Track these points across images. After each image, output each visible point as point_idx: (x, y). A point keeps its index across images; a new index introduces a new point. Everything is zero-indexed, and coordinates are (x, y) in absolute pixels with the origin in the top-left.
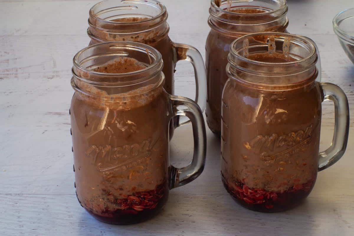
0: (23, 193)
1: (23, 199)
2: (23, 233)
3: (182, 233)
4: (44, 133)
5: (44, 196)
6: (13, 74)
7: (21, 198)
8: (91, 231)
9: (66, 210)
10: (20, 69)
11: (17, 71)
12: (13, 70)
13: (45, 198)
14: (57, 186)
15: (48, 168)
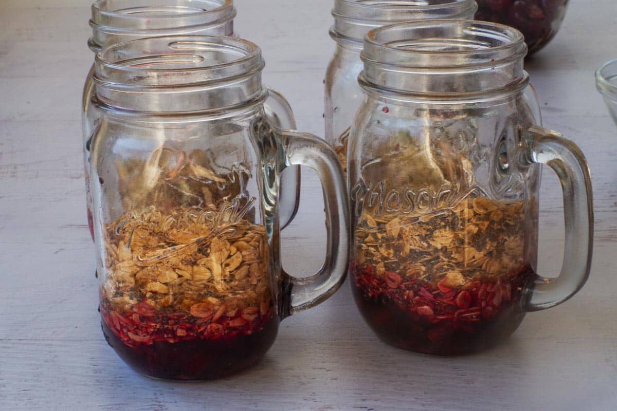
0: (10, 338)
1: (8, 347)
2: (4, 395)
3: (311, 395)
4: (57, 252)
5: (49, 342)
6: (7, 172)
7: (5, 345)
8: (134, 393)
9: (91, 362)
10: (21, 165)
11: (15, 168)
12: (8, 168)
13: (51, 345)
14: (76, 327)
15: (61, 302)
